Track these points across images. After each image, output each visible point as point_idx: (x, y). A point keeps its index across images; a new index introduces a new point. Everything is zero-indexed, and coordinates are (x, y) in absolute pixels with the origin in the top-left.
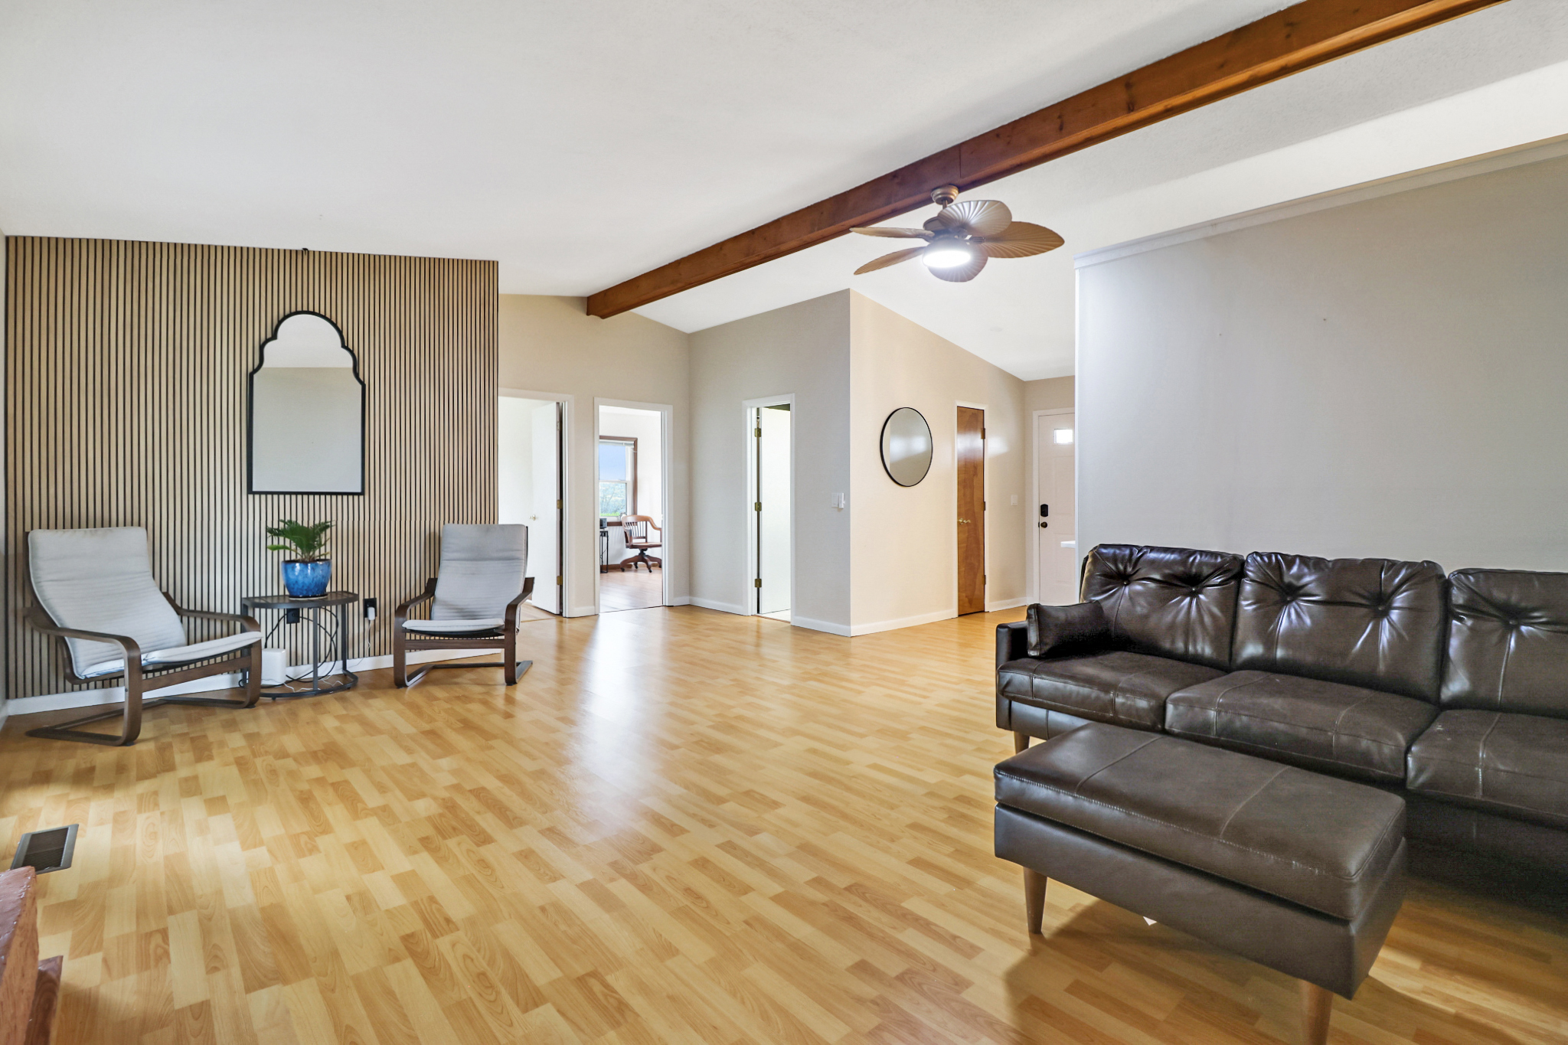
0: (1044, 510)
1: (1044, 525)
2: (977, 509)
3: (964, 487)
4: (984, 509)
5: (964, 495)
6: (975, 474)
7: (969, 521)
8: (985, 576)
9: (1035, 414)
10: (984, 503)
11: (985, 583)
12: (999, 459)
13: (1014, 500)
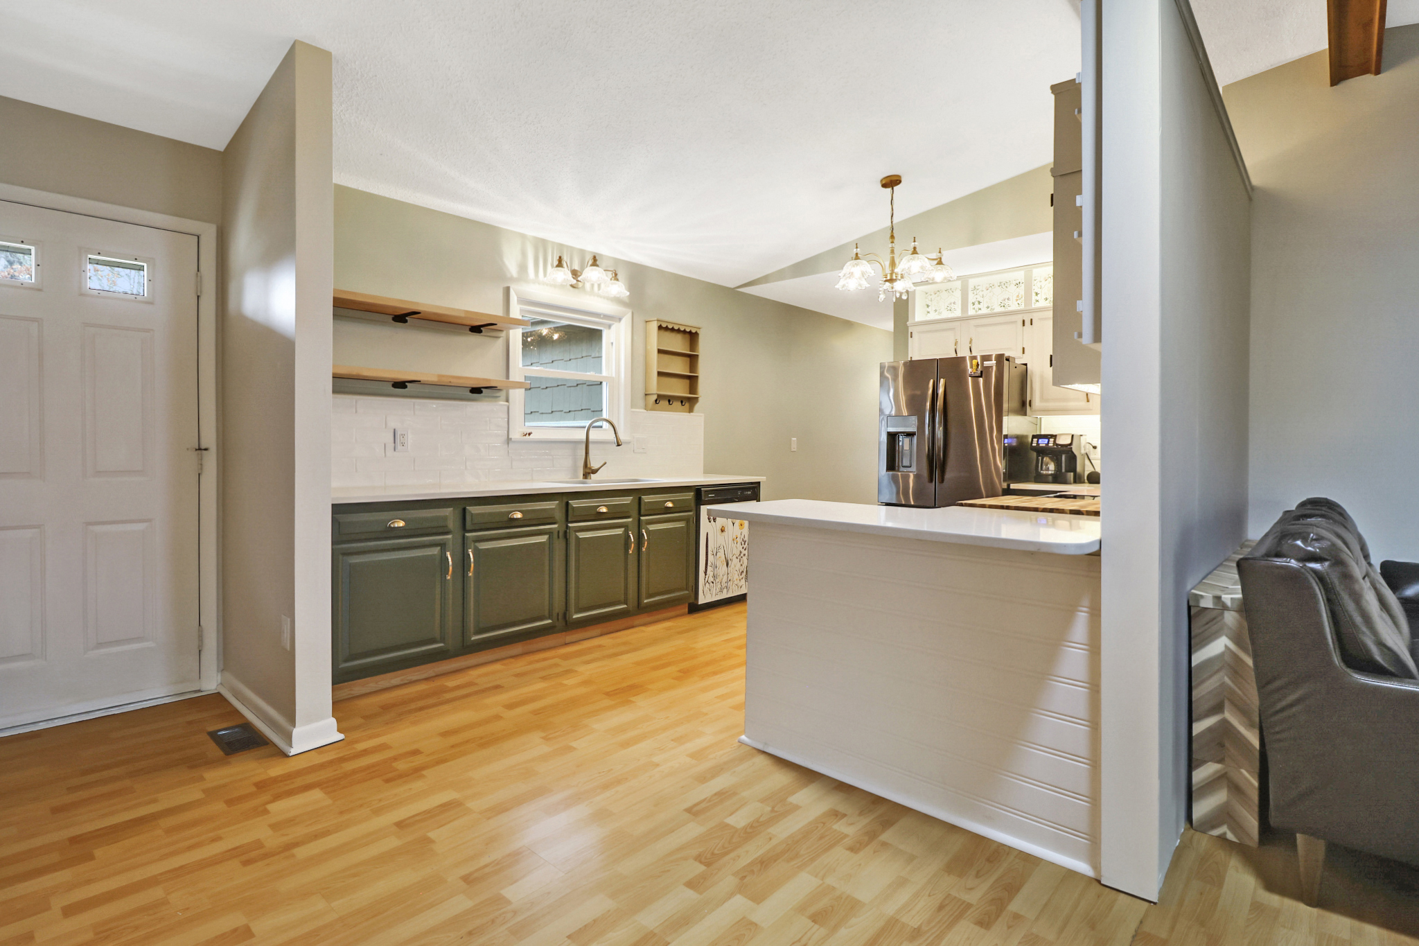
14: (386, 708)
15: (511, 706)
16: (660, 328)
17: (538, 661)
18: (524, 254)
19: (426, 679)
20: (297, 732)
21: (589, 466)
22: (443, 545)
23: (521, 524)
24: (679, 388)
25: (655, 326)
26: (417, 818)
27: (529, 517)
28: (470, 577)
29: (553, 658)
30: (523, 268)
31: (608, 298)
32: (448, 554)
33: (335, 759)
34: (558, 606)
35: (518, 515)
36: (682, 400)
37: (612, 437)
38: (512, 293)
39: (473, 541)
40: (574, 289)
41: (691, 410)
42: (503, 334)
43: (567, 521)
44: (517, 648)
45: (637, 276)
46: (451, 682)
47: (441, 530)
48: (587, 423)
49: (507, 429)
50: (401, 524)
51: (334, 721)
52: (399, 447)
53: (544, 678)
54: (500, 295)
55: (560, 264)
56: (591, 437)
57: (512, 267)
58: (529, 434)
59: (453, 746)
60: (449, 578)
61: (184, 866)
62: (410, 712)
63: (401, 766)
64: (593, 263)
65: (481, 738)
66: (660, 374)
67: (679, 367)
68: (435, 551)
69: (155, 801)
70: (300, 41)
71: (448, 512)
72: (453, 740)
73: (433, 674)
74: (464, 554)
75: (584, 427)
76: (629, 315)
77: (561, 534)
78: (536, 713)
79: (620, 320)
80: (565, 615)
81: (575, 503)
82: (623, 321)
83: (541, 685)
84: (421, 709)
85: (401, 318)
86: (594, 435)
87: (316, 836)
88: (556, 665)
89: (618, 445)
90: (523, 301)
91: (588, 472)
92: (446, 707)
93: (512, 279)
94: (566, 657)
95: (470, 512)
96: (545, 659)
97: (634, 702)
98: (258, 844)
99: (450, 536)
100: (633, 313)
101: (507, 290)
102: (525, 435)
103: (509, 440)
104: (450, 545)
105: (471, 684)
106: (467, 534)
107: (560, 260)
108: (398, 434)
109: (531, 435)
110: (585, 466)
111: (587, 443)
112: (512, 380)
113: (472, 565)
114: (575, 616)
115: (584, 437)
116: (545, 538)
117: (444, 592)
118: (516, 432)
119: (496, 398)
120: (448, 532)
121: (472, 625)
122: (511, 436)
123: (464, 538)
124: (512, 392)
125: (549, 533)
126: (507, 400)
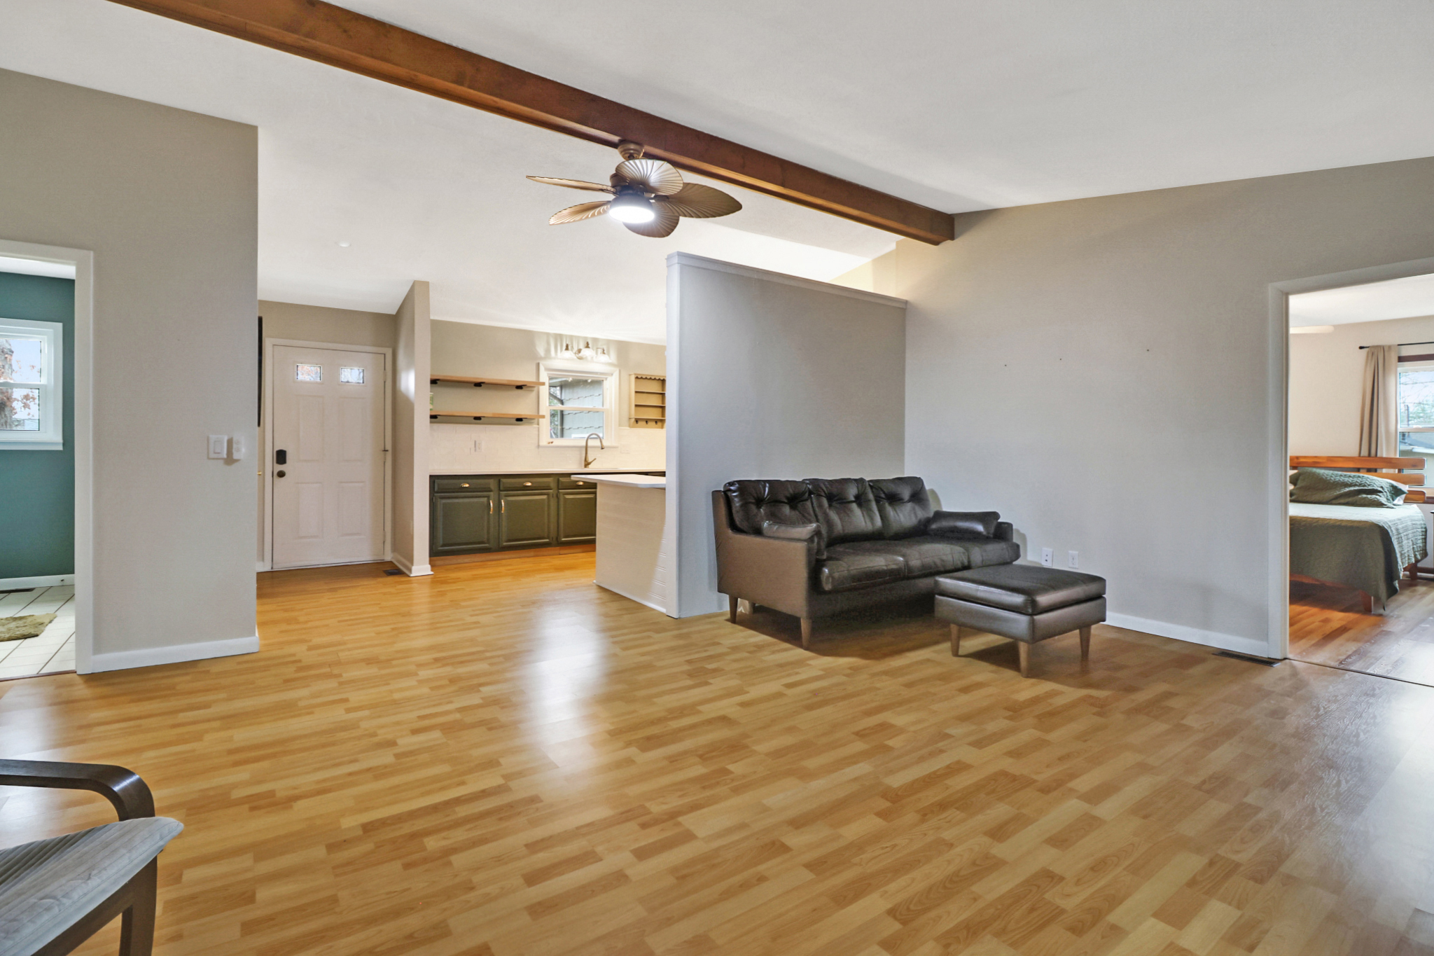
0: (281, 456)
1: (281, 475)
9: (269, 341)
16: (637, 378)
18: (548, 344)
20: (414, 568)
22: (488, 497)
23: (531, 489)
24: (655, 414)
25: (633, 378)
27: (535, 485)
28: (503, 513)
30: (548, 351)
31: (603, 363)
32: (491, 502)
33: (430, 582)
34: (553, 534)
35: (529, 484)
36: (656, 421)
37: (599, 444)
38: (542, 368)
39: (505, 496)
40: (581, 361)
41: (662, 427)
42: (536, 390)
43: (559, 489)
44: (531, 552)
45: (623, 348)
47: (487, 489)
48: (586, 436)
49: (537, 439)
50: (467, 485)
51: (429, 566)
52: (478, 450)
54: (534, 367)
55: (567, 348)
57: (541, 352)
58: (552, 442)
60: (491, 513)
64: (586, 346)
66: (636, 406)
67: (655, 401)
68: (485, 499)
70: (418, 281)
71: (491, 481)
74: (500, 502)
75: (584, 440)
76: (618, 372)
77: (555, 495)
79: (612, 375)
80: (557, 538)
81: (561, 479)
82: (614, 375)
85: (478, 385)
86: (591, 443)
89: (602, 449)
90: (547, 369)
91: (587, 464)
93: (541, 358)
95: (502, 481)
99: (492, 493)
100: (620, 371)
101: (538, 365)
102: (549, 444)
103: (538, 446)
104: (492, 497)
106: (501, 493)
107: (567, 346)
108: (477, 443)
109: (553, 444)
110: (586, 460)
111: (586, 447)
112: (541, 413)
113: (503, 508)
114: (563, 539)
115: (584, 444)
116: (545, 497)
117: (489, 519)
118: (544, 442)
119: (532, 423)
120: (491, 491)
121: (504, 537)
122: (541, 444)
123: (499, 494)
124: (541, 420)
125: (548, 494)
126: (538, 424)
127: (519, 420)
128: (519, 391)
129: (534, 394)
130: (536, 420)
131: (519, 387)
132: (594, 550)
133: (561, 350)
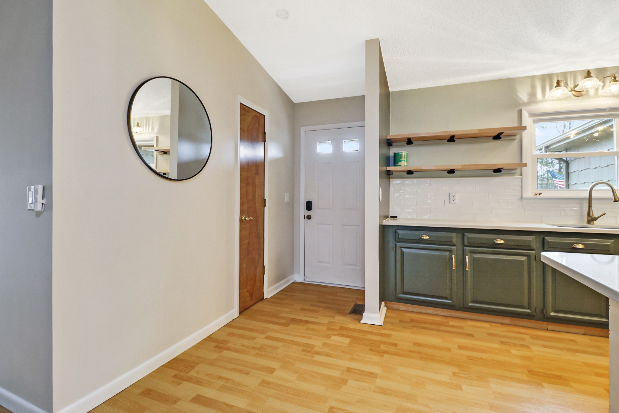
0: (309, 206)
1: (309, 217)
2: (258, 205)
3: (247, 184)
4: (265, 206)
5: (247, 192)
6: (257, 173)
7: (251, 218)
8: (264, 267)
9: (303, 129)
10: (265, 200)
11: (264, 273)
12: (275, 161)
13: (287, 198)
14: (412, 321)
15: (461, 347)
17: (514, 332)
18: (533, 87)
19: (444, 316)
20: (365, 314)
21: (591, 215)
22: (451, 251)
23: (503, 247)
26: (356, 371)
27: (509, 243)
28: (467, 271)
29: (525, 334)
30: (532, 95)
32: (453, 256)
33: (369, 331)
34: (537, 304)
35: (501, 242)
37: (611, 195)
38: (525, 114)
39: (470, 252)
42: (518, 137)
43: (544, 250)
44: (507, 320)
46: (452, 322)
47: (450, 243)
49: (521, 192)
50: (427, 238)
52: (452, 201)
53: (502, 343)
54: (516, 114)
55: (558, 86)
56: (594, 195)
57: (524, 98)
58: (540, 194)
59: (410, 351)
60: (454, 268)
61: (295, 341)
62: (418, 327)
63: (383, 347)
64: (587, 76)
65: (427, 355)
68: (447, 253)
69: (317, 318)
71: (454, 235)
72: (417, 349)
73: (450, 315)
74: (464, 258)
75: (587, 190)
77: (538, 258)
78: (470, 358)
80: (543, 311)
81: (547, 239)
83: (496, 346)
84: (424, 328)
85: (452, 139)
86: (596, 194)
87: (327, 355)
88: (523, 339)
89: (615, 201)
91: (591, 220)
92: (434, 333)
93: (524, 104)
94: (534, 337)
95: (467, 236)
96: (520, 333)
97: (543, 387)
98: (313, 346)
99: (455, 247)
101: (520, 112)
102: (536, 195)
103: (522, 198)
104: (455, 252)
105: (462, 328)
106: (465, 248)
107: (558, 83)
108: (451, 195)
109: (541, 195)
110: (589, 214)
111: (590, 199)
112: (524, 162)
113: (467, 265)
114: (552, 314)
115: (587, 195)
116: (524, 258)
117: (451, 276)
118: (529, 193)
119: (514, 174)
120: (454, 245)
121: (469, 297)
122: (524, 196)
123: (463, 251)
124: (524, 169)
125: (528, 256)
126: (521, 175)
127: (498, 171)
128: (497, 142)
129: (515, 144)
130: (518, 171)
131: (498, 137)
132: (607, 337)
133: (551, 88)
